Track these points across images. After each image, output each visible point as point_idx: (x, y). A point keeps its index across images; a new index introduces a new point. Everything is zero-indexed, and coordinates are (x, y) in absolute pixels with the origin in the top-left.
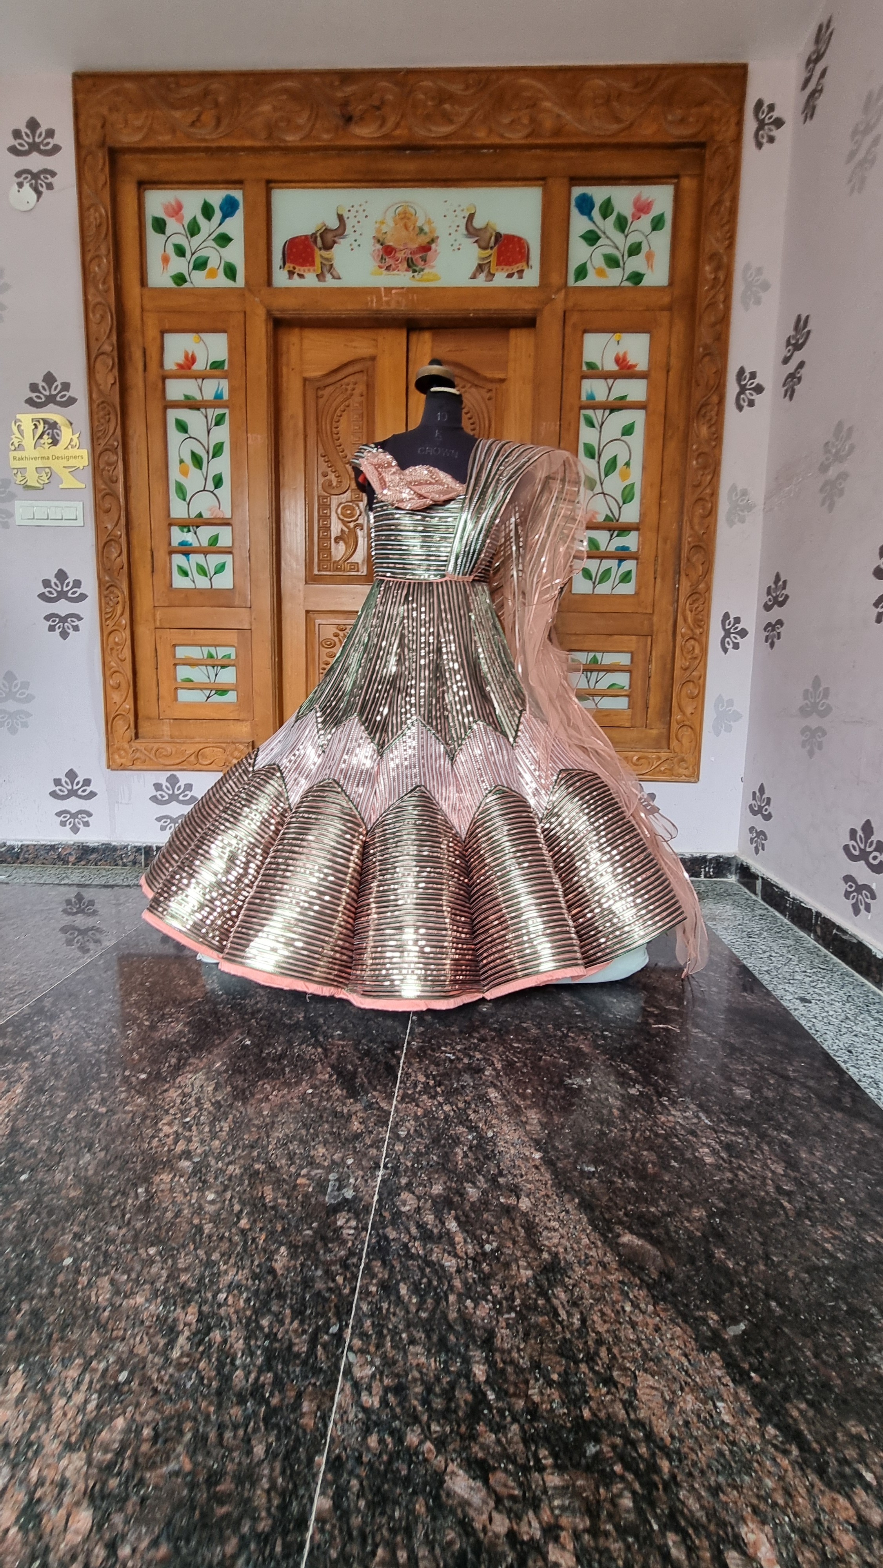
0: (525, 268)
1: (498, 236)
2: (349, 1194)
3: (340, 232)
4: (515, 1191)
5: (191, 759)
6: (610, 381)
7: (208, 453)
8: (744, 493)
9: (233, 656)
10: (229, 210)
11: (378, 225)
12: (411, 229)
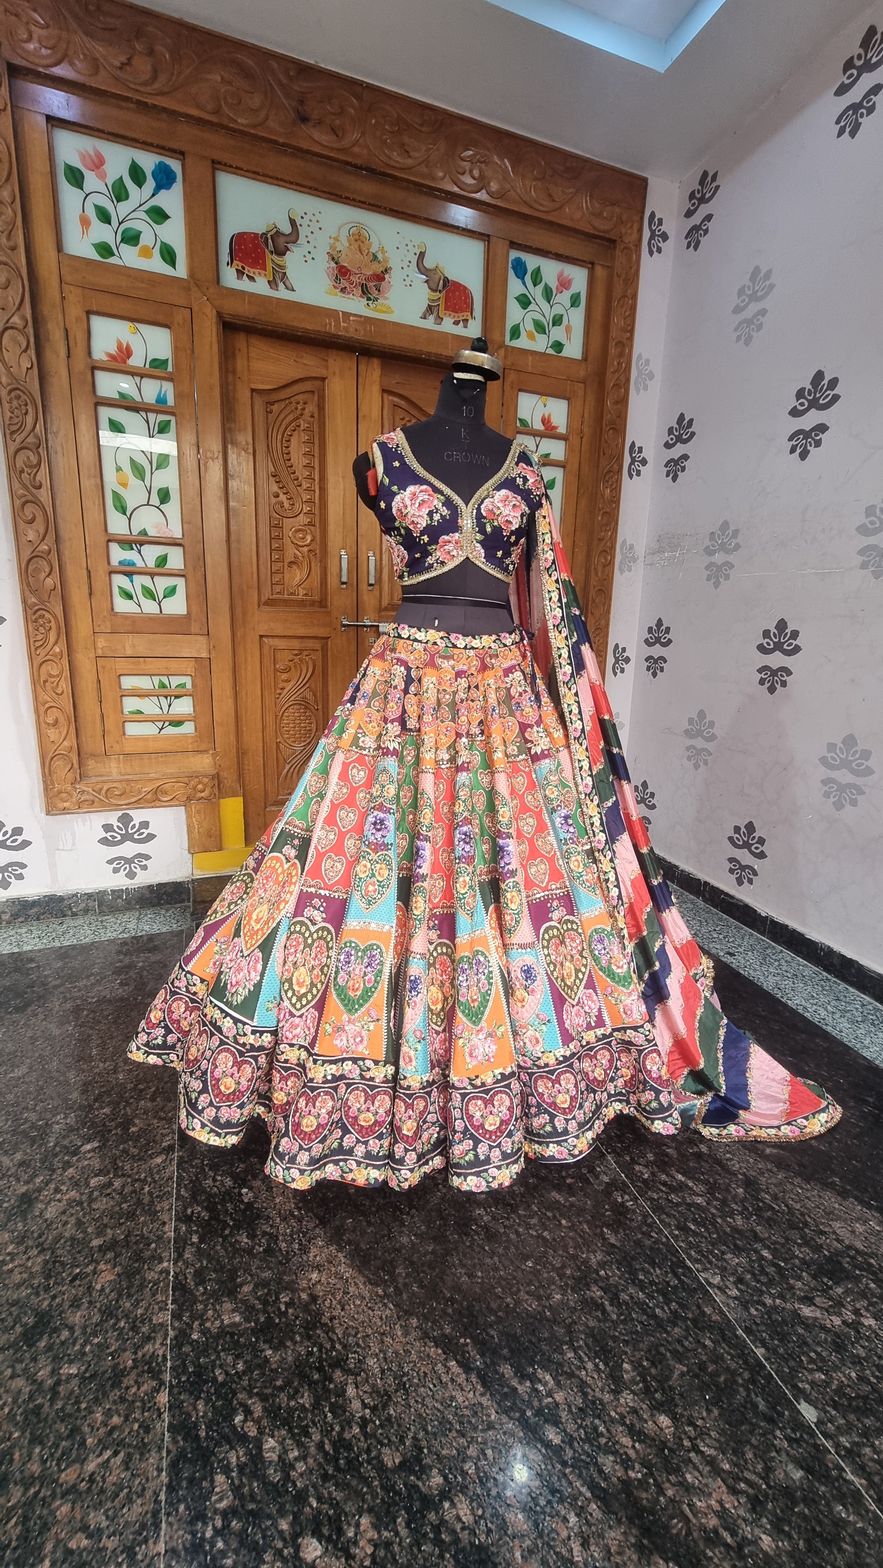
0: (469, 318)
1: (446, 281)
3: (293, 238)
5: (149, 796)
6: (538, 439)
7: (151, 463)
8: (632, 547)
9: (189, 686)
10: (164, 181)
11: (332, 241)
12: (364, 253)
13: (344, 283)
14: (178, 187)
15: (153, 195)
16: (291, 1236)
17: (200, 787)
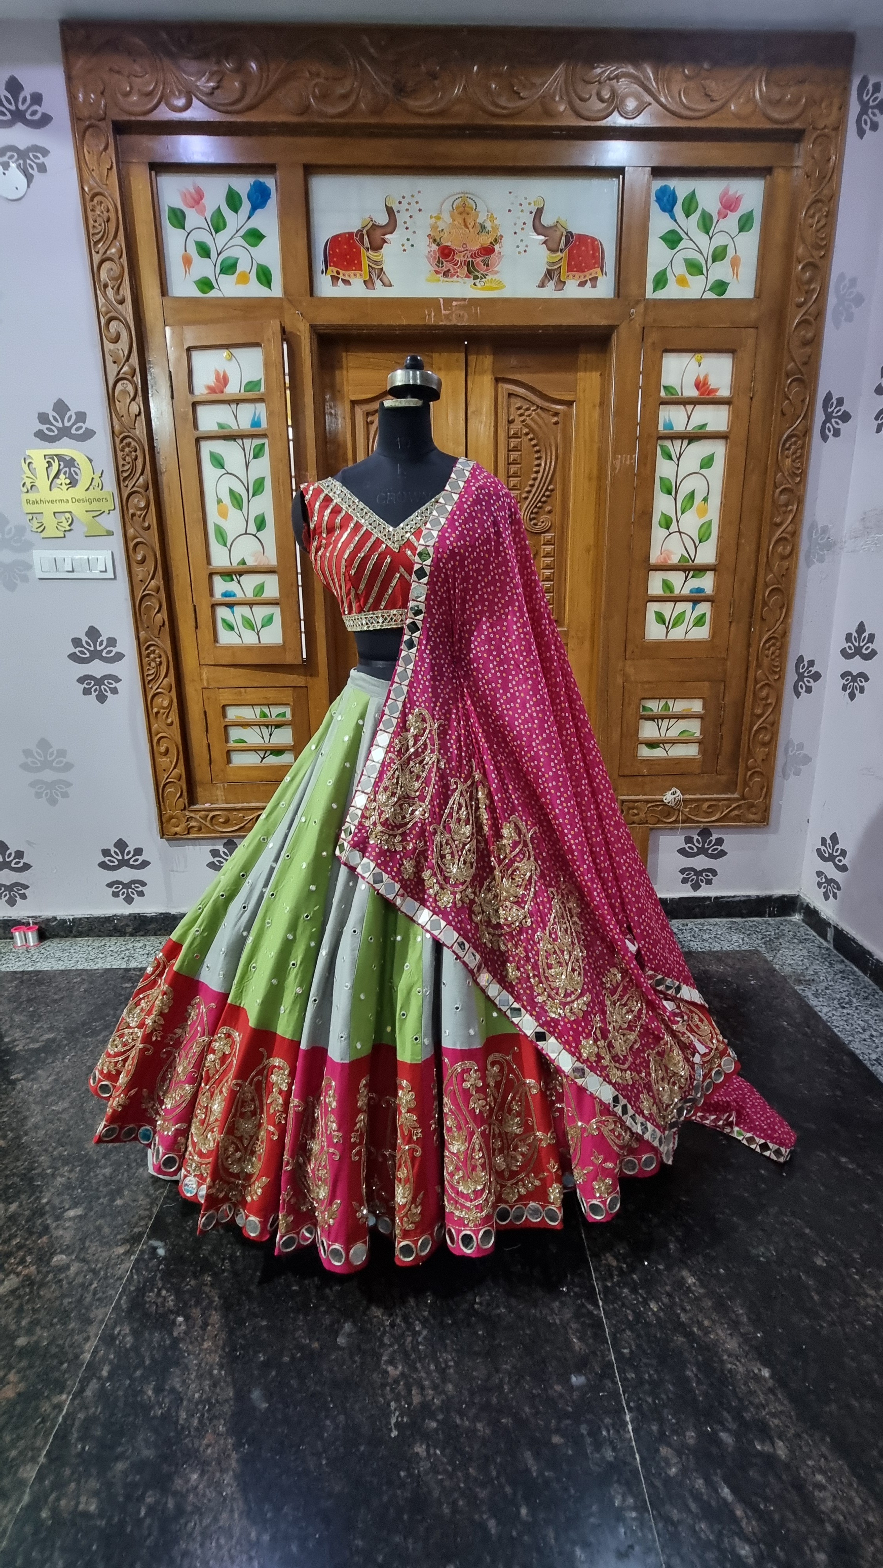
0: (599, 275)
1: (569, 235)
2: (609, 1455)
3: (389, 229)
4: (765, 1432)
6: (690, 407)
7: (248, 490)
8: (825, 530)
9: (289, 716)
10: (259, 200)
11: (433, 221)
12: (470, 227)
13: (447, 265)
14: (273, 203)
15: (249, 218)
16: (197, 1404)
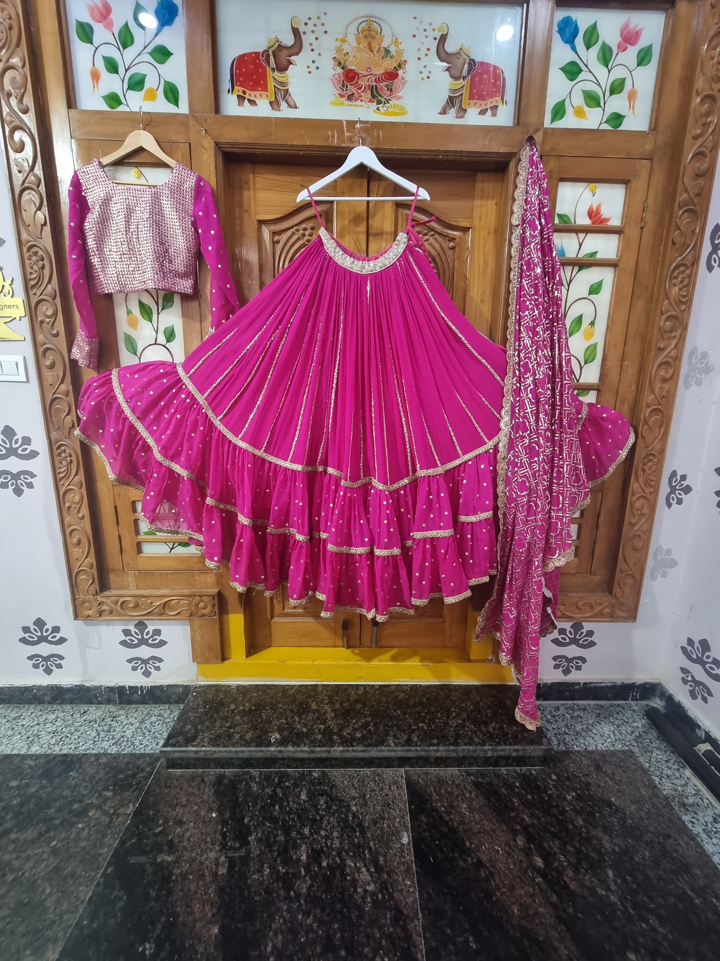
0: (499, 103)
1: (472, 63)
3: (295, 50)
5: (157, 610)
6: (581, 236)
7: (157, 304)
10: (167, 17)
11: (338, 43)
12: (375, 50)
13: (352, 89)
14: (180, 21)
15: (157, 34)
17: (201, 604)
